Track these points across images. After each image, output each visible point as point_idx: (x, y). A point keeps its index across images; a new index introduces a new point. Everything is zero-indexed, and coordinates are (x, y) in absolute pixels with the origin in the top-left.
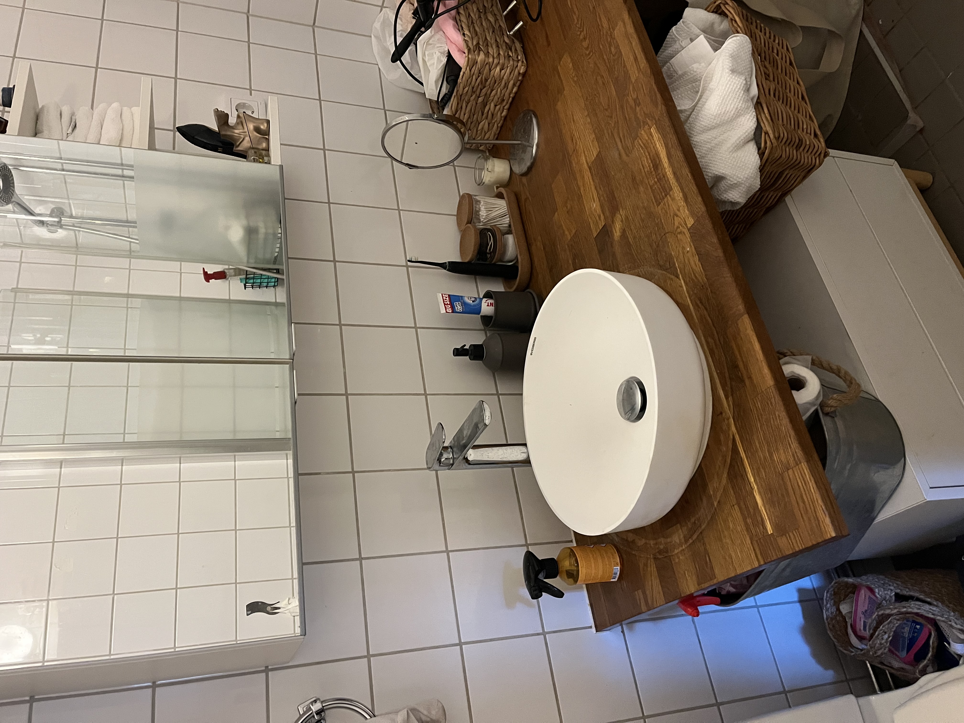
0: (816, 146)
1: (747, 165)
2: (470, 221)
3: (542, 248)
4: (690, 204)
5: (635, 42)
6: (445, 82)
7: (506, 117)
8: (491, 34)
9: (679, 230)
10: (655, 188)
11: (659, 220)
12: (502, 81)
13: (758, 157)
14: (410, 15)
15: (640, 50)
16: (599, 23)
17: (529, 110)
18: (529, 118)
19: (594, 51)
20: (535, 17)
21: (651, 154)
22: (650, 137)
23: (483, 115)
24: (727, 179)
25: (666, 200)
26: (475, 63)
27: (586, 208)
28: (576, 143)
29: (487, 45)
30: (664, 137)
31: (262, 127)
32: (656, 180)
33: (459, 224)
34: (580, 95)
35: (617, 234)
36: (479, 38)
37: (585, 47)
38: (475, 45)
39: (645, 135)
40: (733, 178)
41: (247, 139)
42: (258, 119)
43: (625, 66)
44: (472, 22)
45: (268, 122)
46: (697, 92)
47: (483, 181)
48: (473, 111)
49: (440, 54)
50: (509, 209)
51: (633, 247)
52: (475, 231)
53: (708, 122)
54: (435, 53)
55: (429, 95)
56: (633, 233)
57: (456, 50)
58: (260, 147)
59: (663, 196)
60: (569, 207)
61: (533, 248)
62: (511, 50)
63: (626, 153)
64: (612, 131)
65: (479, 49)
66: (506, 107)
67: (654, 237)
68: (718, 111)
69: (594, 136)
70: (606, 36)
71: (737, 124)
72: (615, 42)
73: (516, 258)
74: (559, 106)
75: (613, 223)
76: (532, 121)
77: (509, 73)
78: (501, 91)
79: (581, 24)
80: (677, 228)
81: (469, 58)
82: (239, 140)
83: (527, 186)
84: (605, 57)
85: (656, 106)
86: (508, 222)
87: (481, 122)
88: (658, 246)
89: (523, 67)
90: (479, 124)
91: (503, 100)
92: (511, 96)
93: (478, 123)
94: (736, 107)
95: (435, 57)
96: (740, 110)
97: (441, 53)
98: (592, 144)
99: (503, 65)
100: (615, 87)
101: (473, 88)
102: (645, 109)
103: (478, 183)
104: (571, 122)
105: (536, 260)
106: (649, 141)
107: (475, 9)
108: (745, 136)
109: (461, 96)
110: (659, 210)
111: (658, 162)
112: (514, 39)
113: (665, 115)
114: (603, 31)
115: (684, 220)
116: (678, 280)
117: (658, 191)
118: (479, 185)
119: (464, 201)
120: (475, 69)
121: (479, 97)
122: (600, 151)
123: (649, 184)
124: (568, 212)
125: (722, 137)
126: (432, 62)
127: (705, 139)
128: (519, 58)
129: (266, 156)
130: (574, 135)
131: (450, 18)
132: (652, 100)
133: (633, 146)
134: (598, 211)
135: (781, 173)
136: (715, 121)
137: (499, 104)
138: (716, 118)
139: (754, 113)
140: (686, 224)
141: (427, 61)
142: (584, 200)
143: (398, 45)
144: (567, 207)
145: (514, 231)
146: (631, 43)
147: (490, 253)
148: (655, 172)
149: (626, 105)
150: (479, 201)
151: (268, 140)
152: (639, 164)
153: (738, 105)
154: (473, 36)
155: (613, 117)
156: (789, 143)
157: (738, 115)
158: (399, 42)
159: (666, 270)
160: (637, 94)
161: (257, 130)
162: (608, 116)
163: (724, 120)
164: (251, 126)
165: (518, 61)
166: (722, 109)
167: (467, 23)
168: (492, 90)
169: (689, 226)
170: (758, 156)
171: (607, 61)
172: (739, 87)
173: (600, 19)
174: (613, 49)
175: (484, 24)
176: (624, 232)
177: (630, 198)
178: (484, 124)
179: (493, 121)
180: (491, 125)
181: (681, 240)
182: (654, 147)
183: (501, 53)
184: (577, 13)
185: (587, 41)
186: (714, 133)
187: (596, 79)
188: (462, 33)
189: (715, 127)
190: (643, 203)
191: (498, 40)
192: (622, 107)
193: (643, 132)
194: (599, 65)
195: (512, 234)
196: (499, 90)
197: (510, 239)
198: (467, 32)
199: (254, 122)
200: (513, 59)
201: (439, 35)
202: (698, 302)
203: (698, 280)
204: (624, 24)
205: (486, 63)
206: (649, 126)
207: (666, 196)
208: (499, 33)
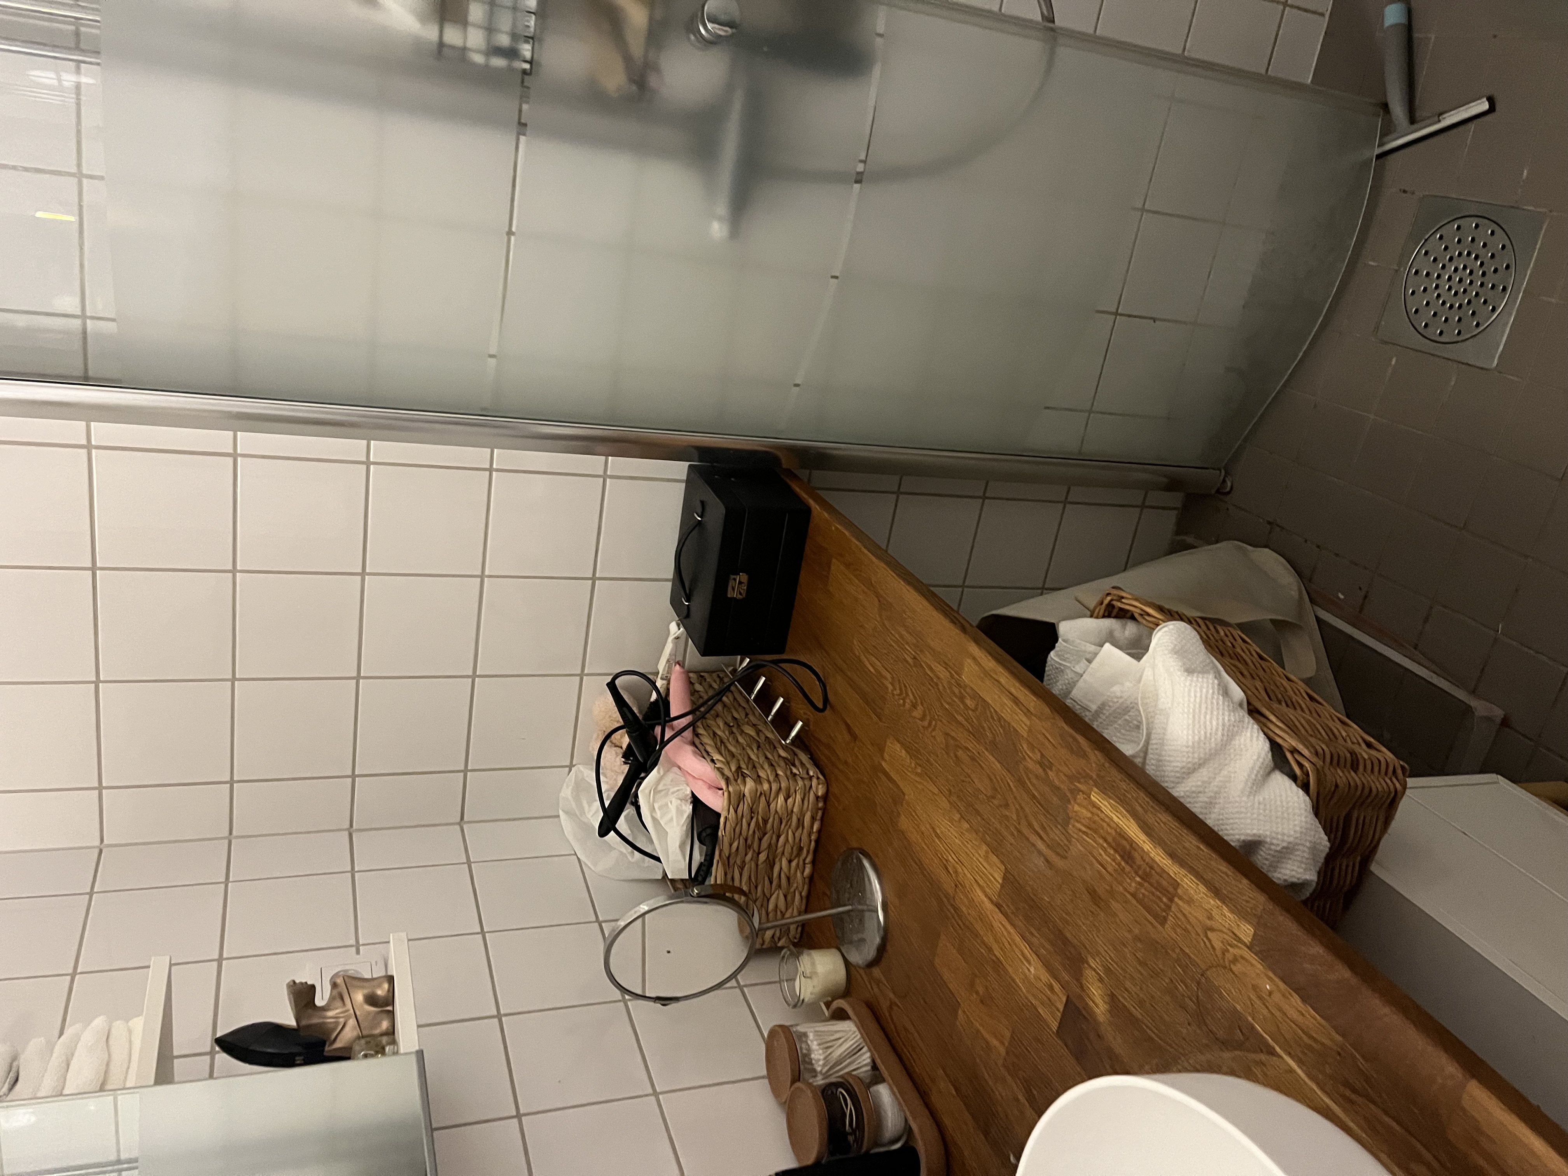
0: (1382, 759)
1: (1290, 810)
2: (797, 1078)
3: (954, 1093)
4: (1231, 899)
5: (1005, 677)
6: (697, 844)
7: (811, 878)
8: (755, 750)
9: (1229, 956)
10: (1143, 894)
11: (1178, 950)
12: (791, 818)
13: (1301, 792)
14: (620, 760)
15: (1017, 684)
16: (932, 675)
17: (851, 850)
18: (855, 861)
19: (936, 717)
20: (820, 706)
21: (1110, 839)
22: (1095, 810)
23: (771, 883)
24: (1266, 843)
25: (1174, 908)
26: (741, 797)
27: (1018, 981)
28: (956, 872)
29: (754, 767)
30: (1122, 800)
31: (379, 992)
32: (1138, 879)
33: (776, 1091)
34: (936, 791)
35: (1099, 1006)
36: (739, 760)
37: (919, 717)
38: (735, 771)
39: (1084, 811)
40: (1278, 839)
41: (352, 1022)
42: (373, 979)
43: (1000, 718)
44: (722, 742)
45: (391, 979)
46: (1138, 727)
47: (801, 998)
48: (753, 879)
49: (679, 801)
50: (865, 1035)
51: (1146, 1021)
52: (812, 1092)
53: (1185, 759)
54: (671, 803)
55: (672, 872)
56: (1135, 996)
57: (705, 787)
58: (377, 1031)
59: (1165, 904)
60: (981, 990)
61: (934, 1098)
62: (794, 765)
63: (1058, 854)
64: (1016, 828)
65: (742, 775)
66: (808, 860)
67: (1181, 988)
68: (1193, 737)
69: (985, 847)
70: (950, 688)
71: (1235, 750)
72: (968, 690)
73: (905, 1128)
74: (904, 823)
75: (1084, 990)
76: (862, 867)
77: (801, 802)
78: (794, 834)
79: (901, 689)
80: (1224, 954)
81: (729, 793)
82: (334, 1029)
83: (885, 982)
84: (960, 718)
85: (1084, 756)
86: (869, 1060)
87: (771, 897)
88: (1198, 1002)
89: (820, 786)
90: (768, 900)
91: (801, 849)
92: (813, 837)
93: (766, 899)
94: (1221, 724)
95: (673, 808)
96: (1229, 726)
97: (681, 800)
98: (987, 862)
99: (788, 790)
100: (995, 755)
101: (746, 840)
102: (1065, 769)
103: (792, 1003)
104: (934, 841)
105: (947, 1122)
106: (1096, 818)
107: (721, 724)
108: (1259, 764)
109: (728, 858)
110: (1168, 931)
111: (1128, 847)
112: (795, 749)
113: (1107, 765)
114: (942, 683)
115: (1231, 934)
116: (1274, 1058)
117: (1151, 897)
118: (795, 1006)
119: (775, 1043)
120: (744, 808)
121: (759, 853)
122: (1006, 868)
123: (1129, 892)
124: (982, 1002)
125: (1219, 779)
126: (668, 817)
127: (1194, 789)
128: (811, 773)
129: (389, 1044)
130: (946, 861)
131: (685, 743)
132: (1072, 751)
133: (1069, 838)
134: (1042, 978)
135: (1348, 817)
136: (1196, 755)
137: (796, 857)
138: (1196, 749)
139: (1256, 726)
140: (1240, 940)
141: (659, 819)
142: (1007, 967)
143: (606, 806)
144: (977, 993)
145: (886, 1074)
146: (998, 681)
147: (854, 1132)
148: (1132, 867)
149: (1027, 776)
150: (805, 1035)
151: (392, 1013)
152: (1091, 865)
153: (1223, 719)
154: (729, 759)
155: (1011, 805)
156: (1336, 761)
157: (1230, 736)
158: (607, 804)
159: (1240, 1046)
160: (1040, 751)
161: (371, 1000)
162: (1001, 806)
163: (1210, 750)
164: (359, 997)
165: (811, 778)
166: (1199, 732)
167: (713, 744)
168: (779, 837)
169: (1247, 940)
170: (1300, 790)
171: (965, 723)
172: (1211, 691)
173: (931, 669)
174: (968, 702)
175: (741, 740)
176: (1112, 999)
177: (1099, 931)
178: (777, 899)
179: (792, 890)
180: (789, 898)
181: (1245, 974)
182: (1108, 825)
183: (780, 773)
184: (888, 676)
185: (920, 707)
186: (1203, 774)
187: (956, 756)
188: (709, 760)
189: (1200, 765)
190: (1130, 931)
191: (769, 756)
192: (1021, 782)
193: (1076, 808)
194: (953, 734)
195: (883, 1081)
196: (790, 832)
197: (884, 1093)
198: (716, 757)
199: (363, 987)
200: (801, 778)
201: (674, 773)
202: (1348, 1093)
203: (1323, 1044)
204: (974, 659)
205: (758, 794)
206: (1083, 793)
207: (1171, 900)
208: (768, 748)
